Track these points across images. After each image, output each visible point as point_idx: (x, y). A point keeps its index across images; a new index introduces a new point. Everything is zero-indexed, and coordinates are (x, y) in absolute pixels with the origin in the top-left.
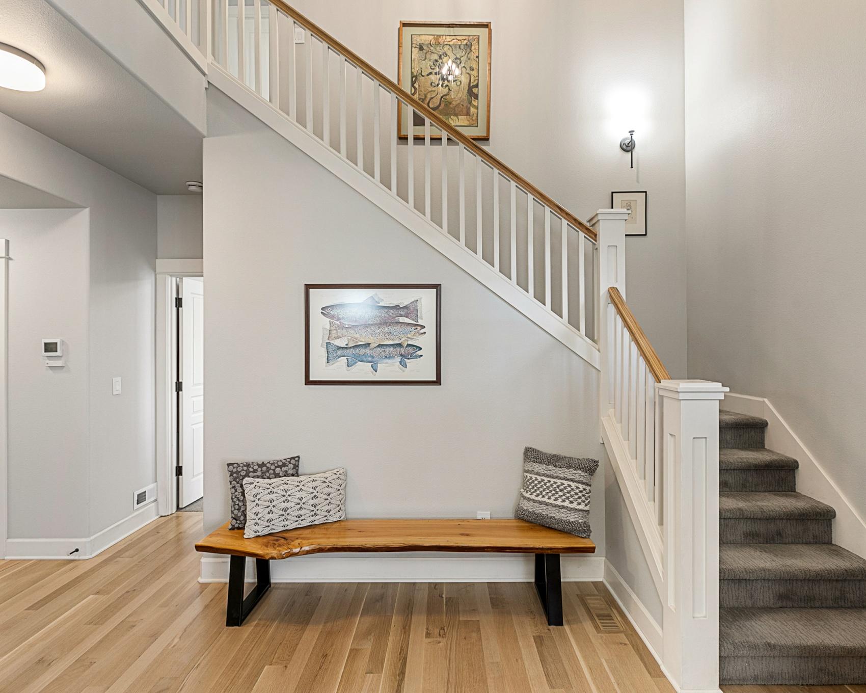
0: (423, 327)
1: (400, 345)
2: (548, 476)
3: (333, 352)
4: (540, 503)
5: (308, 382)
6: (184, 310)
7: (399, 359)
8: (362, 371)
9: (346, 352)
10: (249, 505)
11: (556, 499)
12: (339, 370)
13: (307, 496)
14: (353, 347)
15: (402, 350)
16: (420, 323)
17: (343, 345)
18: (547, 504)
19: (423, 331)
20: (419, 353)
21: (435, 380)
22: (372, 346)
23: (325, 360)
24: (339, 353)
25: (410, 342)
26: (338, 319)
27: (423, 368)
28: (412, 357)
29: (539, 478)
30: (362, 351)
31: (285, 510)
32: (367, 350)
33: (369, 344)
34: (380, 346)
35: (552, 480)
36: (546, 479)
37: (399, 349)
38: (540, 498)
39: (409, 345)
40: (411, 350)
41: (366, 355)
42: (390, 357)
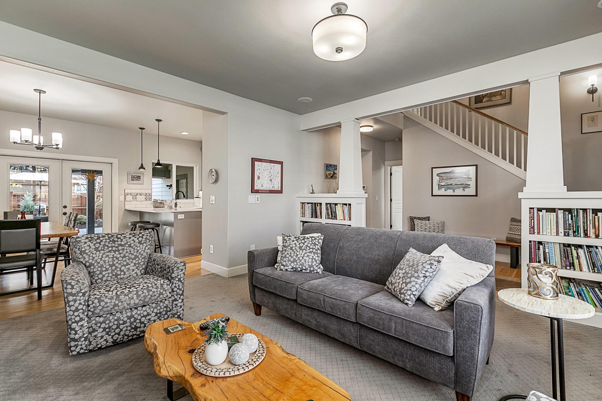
0: (471, 178)
1: (463, 184)
2: (517, 226)
3: (440, 187)
4: (513, 234)
5: (432, 195)
6: (393, 176)
7: (462, 188)
8: (450, 192)
9: (444, 186)
10: (416, 226)
11: (518, 233)
12: (442, 192)
13: (432, 226)
14: (447, 185)
15: (463, 186)
16: (470, 177)
17: (443, 185)
18: (515, 234)
19: (471, 179)
20: (469, 186)
21: (475, 195)
22: (453, 185)
23: (438, 189)
24: (442, 187)
25: (466, 183)
26: (442, 177)
27: (471, 191)
28: (467, 188)
29: (514, 226)
30: (450, 186)
31: (426, 228)
32: (451, 186)
33: (452, 184)
34: (456, 184)
35: (518, 227)
36: (516, 227)
37: (462, 186)
38: (513, 233)
39: (466, 184)
40: (466, 185)
41: (451, 187)
42: (459, 188)
